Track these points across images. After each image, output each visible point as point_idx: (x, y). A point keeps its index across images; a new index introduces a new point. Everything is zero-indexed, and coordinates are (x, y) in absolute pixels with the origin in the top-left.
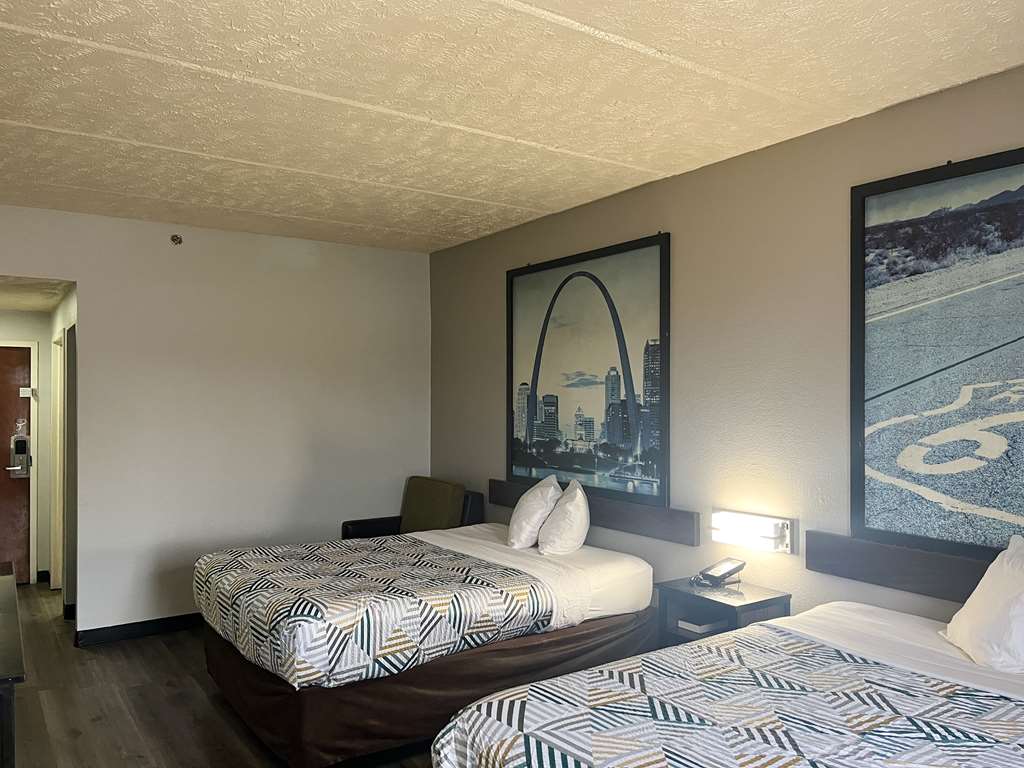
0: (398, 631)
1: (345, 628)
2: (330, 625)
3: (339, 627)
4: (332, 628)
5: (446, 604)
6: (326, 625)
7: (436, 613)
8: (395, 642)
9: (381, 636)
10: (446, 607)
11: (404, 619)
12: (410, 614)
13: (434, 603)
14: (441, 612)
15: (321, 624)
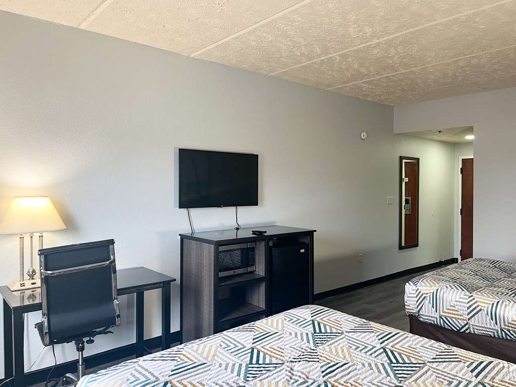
0: (453, 306)
1: (424, 294)
2: (418, 289)
3: (422, 292)
4: (419, 291)
5: (487, 303)
6: (416, 289)
7: (478, 306)
8: (451, 312)
9: (443, 305)
10: (487, 305)
11: (456, 301)
12: (461, 300)
13: (479, 300)
14: (482, 306)
15: (414, 287)
